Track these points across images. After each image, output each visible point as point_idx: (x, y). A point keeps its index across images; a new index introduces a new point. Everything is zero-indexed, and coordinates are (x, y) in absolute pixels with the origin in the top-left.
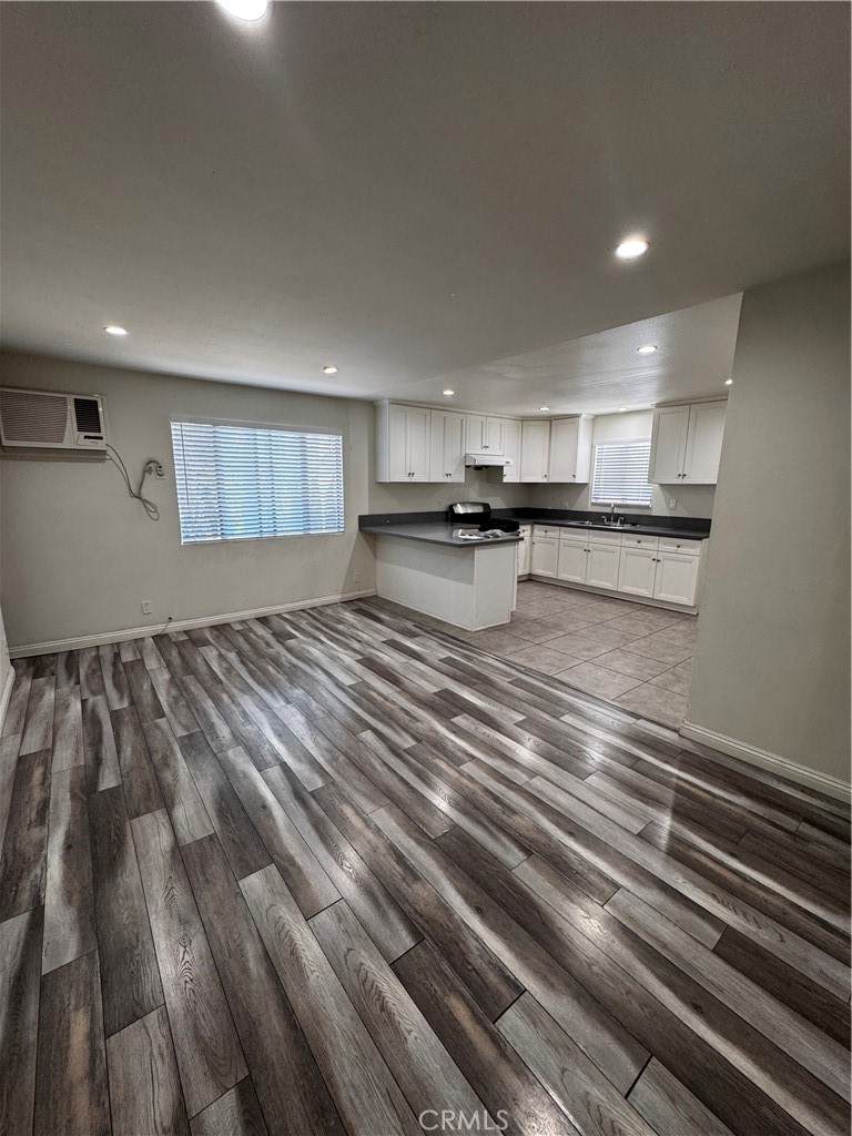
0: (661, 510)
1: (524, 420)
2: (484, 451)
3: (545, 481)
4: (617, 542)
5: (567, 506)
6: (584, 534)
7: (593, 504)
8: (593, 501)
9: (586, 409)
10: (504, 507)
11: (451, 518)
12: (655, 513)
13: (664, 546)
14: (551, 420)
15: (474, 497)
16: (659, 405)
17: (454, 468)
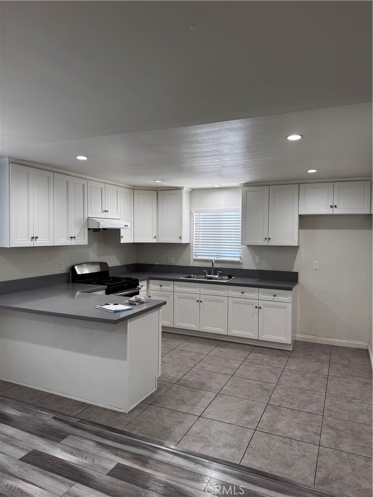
0: (249, 264)
1: (134, 189)
2: (104, 215)
3: (154, 241)
4: (222, 293)
5: (172, 261)
6: (195, 287)
7: (195, 260)
8: (194, 257)
9: (187, 184)
10: (119, 264)
11: (73, 279)
12: (245, 267)
13: (264, 296)
14: (158, 191)
15: (93, 257)
16: (246, 185)
17: (78, 231)
